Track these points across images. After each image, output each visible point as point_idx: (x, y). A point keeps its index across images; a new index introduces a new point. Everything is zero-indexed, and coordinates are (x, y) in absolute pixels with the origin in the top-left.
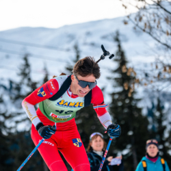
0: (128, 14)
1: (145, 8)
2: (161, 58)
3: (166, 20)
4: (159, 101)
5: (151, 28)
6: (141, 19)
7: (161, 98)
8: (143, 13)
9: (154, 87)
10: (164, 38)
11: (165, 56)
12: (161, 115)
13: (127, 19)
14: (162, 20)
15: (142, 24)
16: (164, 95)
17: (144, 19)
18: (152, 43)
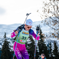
0: (42, 20)
1: (47, 18)
2: (51, 31)
3: (52, 21)
4: (50, 42)
5: (48, 24)
6: (46, 21)
7: (51, 42)
8: (46, 20)
9: (49, 39)
10: (52, 26)
11: (52, 31)
12: (51, 46)
13: (42, 21)
14: (51, 22)
15: (46, 23)
16: (51, 41)
17: (47, 21)
18: (49, 27)
